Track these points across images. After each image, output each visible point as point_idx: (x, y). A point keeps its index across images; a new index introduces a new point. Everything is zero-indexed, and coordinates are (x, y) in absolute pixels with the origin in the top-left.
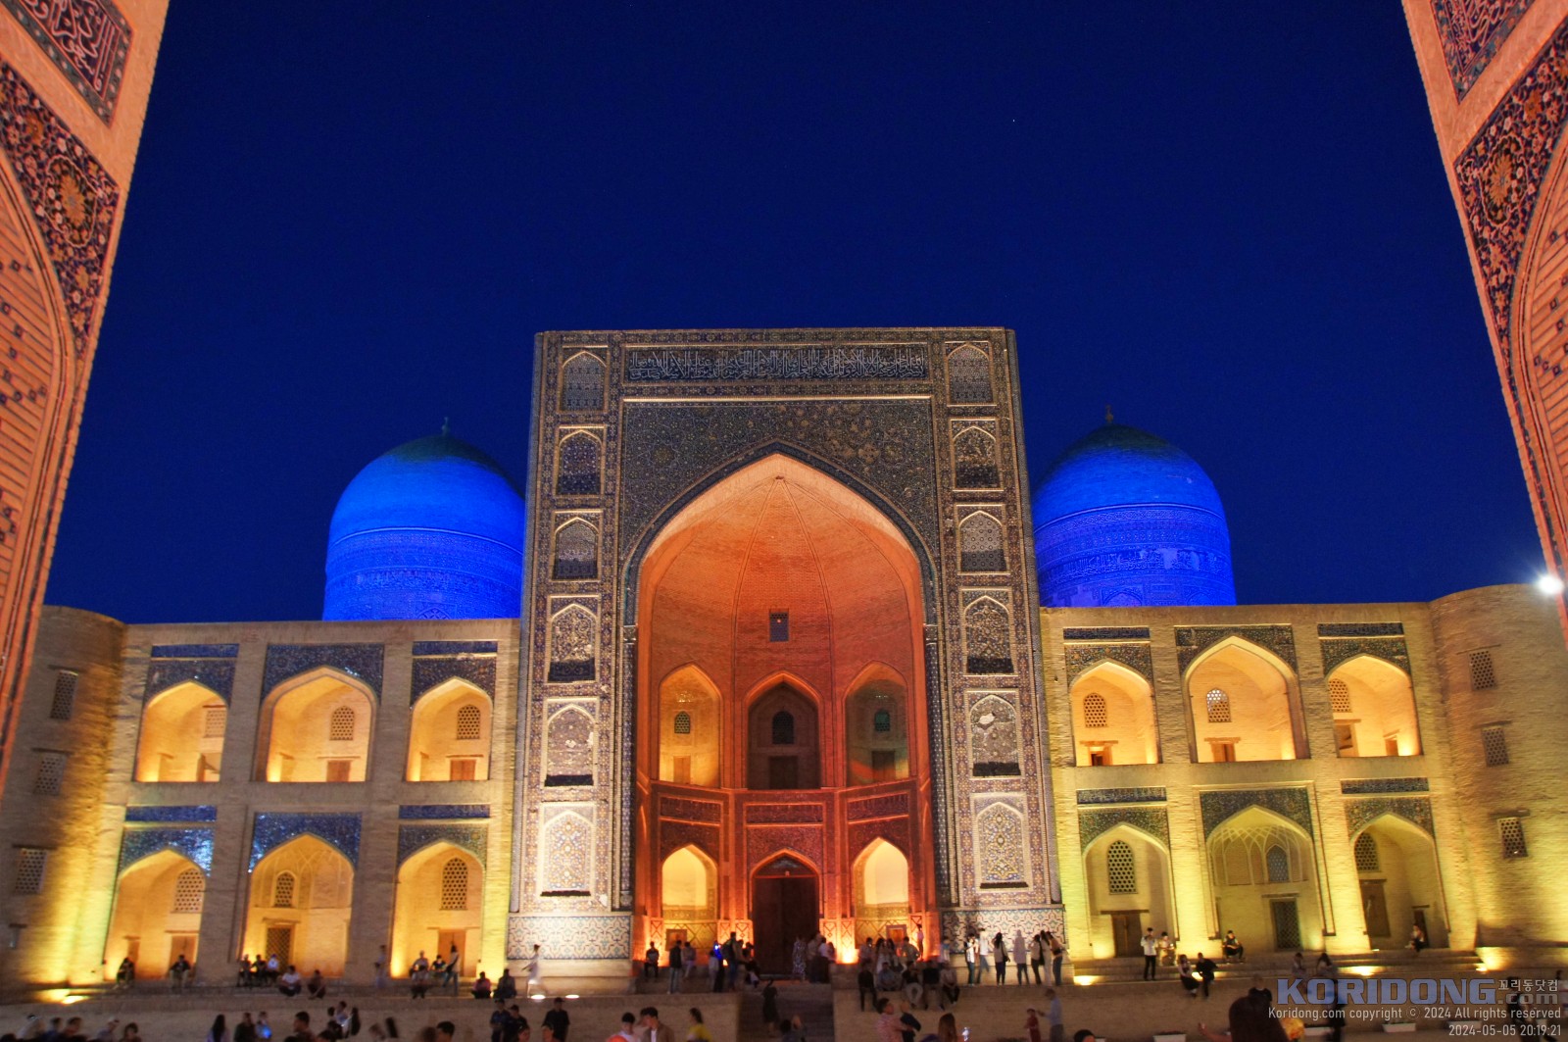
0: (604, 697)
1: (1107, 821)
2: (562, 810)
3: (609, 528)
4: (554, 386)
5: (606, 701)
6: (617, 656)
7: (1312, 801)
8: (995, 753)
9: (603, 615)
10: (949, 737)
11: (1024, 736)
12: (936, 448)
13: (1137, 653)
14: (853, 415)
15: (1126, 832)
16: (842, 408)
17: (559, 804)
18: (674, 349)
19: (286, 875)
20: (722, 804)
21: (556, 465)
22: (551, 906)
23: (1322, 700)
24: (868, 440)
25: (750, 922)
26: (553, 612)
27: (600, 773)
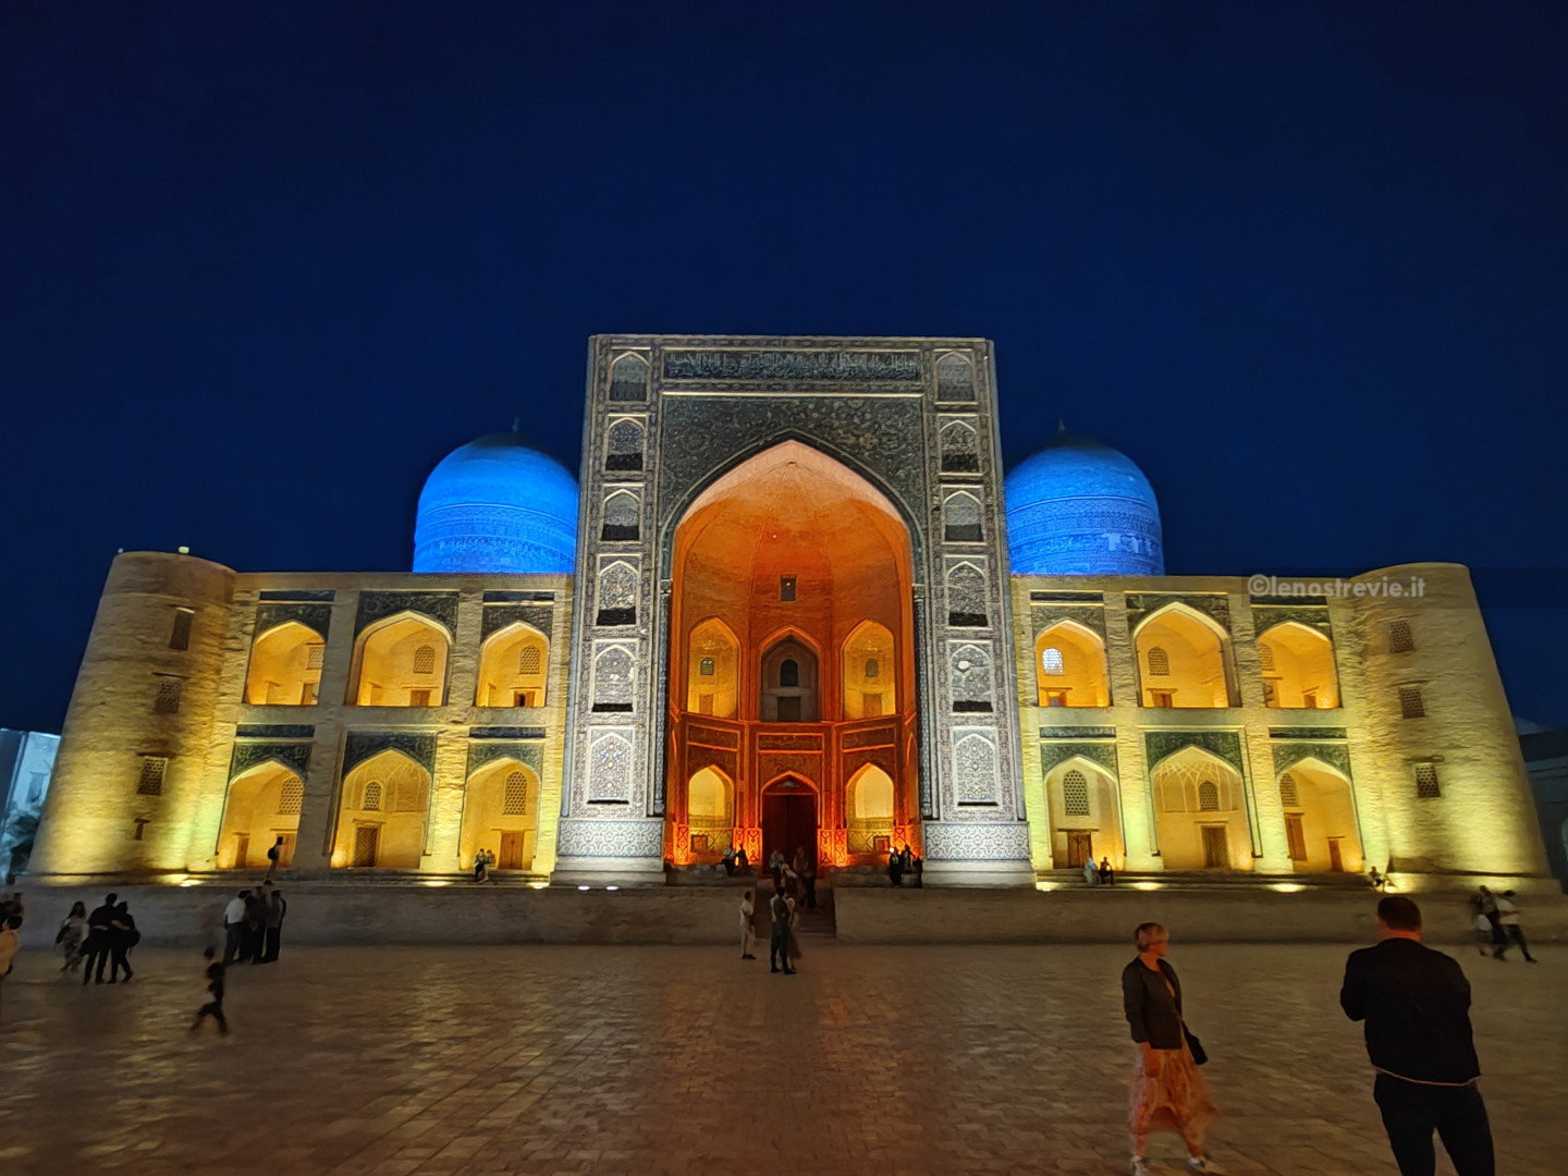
0: (644, 638)
1: (1067, 752)
2: (607, 732)
3: (649, 500)
4: (605, 379)
5: (645, 642)
6: (655, 605)
7: (1242, 743)
8: (972, 693)
9: (644, 571)
10: (933, 678)
11: (996, 679)
12: (926, 438)
13: (1092, 614)
14: (856, 409)
15: (1081, 763)
16: (846, 403)
17: (604, 728)
18: (706, 352)
19: (374, 783)
20: (739, 733)
21: (606, 447)
22: (596, 812)
23: (1253, 658)
24: (868, 429)
25: (761, 830)
26: (602, 567)
27: (638, 702)
